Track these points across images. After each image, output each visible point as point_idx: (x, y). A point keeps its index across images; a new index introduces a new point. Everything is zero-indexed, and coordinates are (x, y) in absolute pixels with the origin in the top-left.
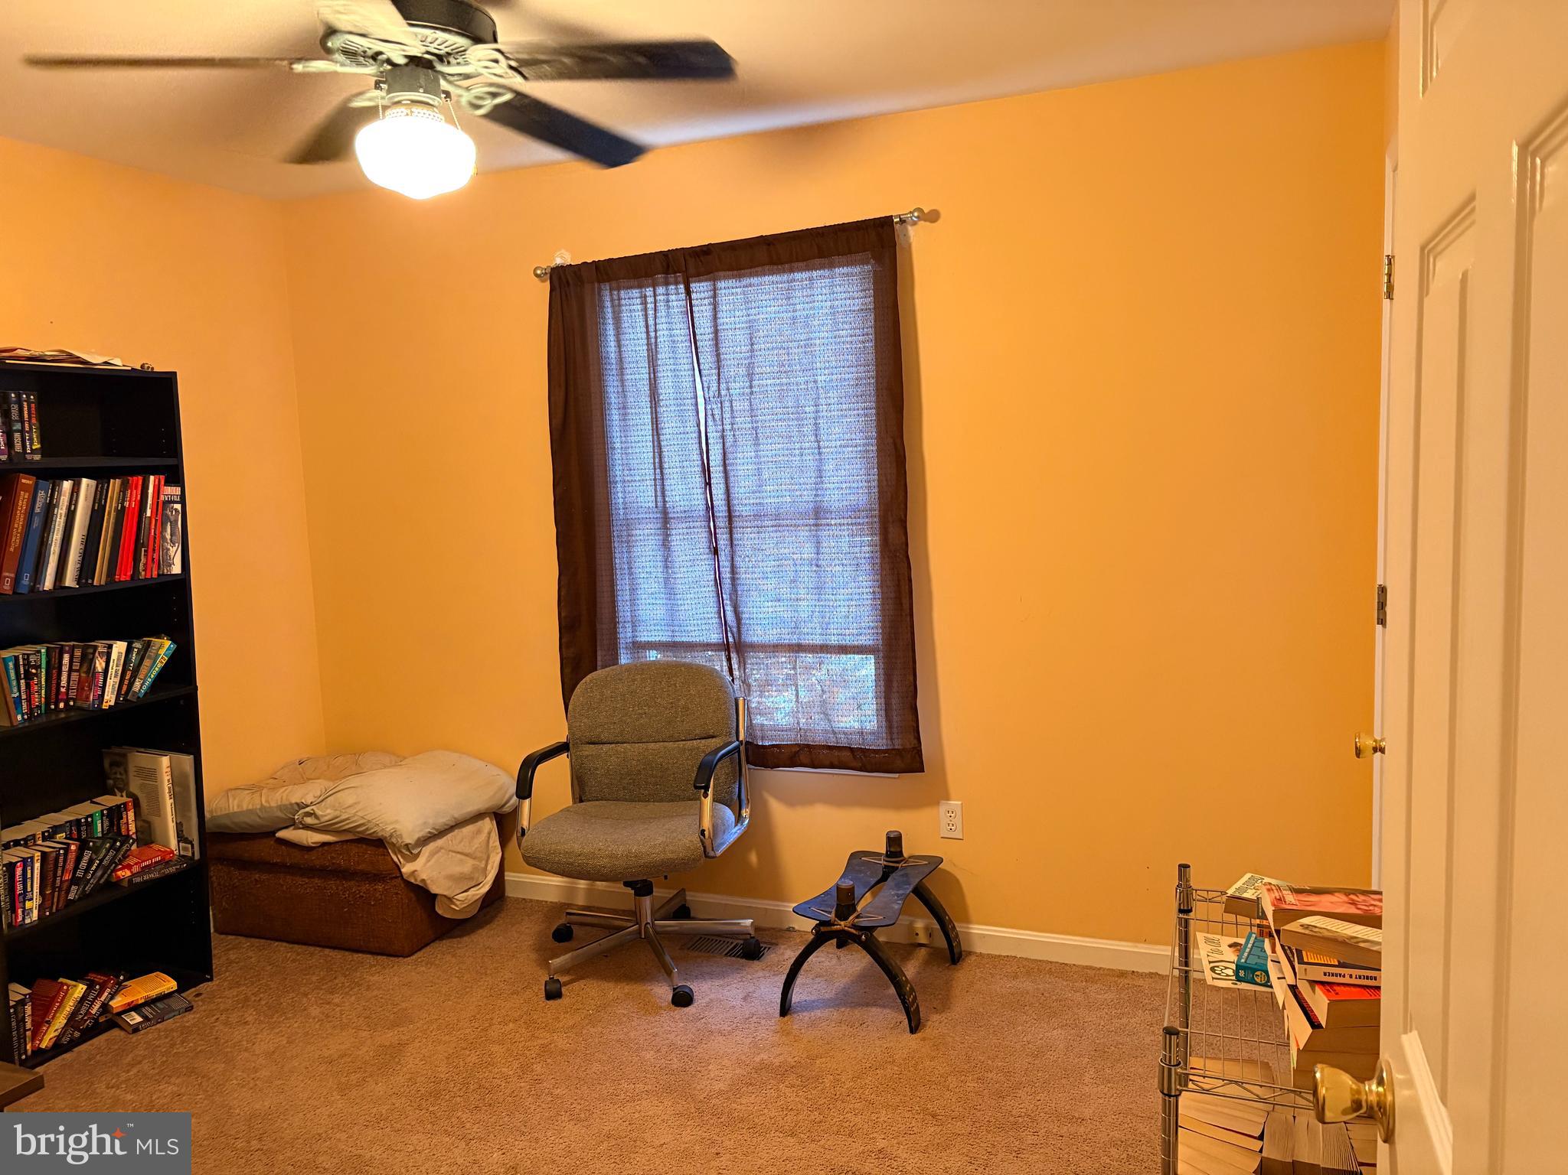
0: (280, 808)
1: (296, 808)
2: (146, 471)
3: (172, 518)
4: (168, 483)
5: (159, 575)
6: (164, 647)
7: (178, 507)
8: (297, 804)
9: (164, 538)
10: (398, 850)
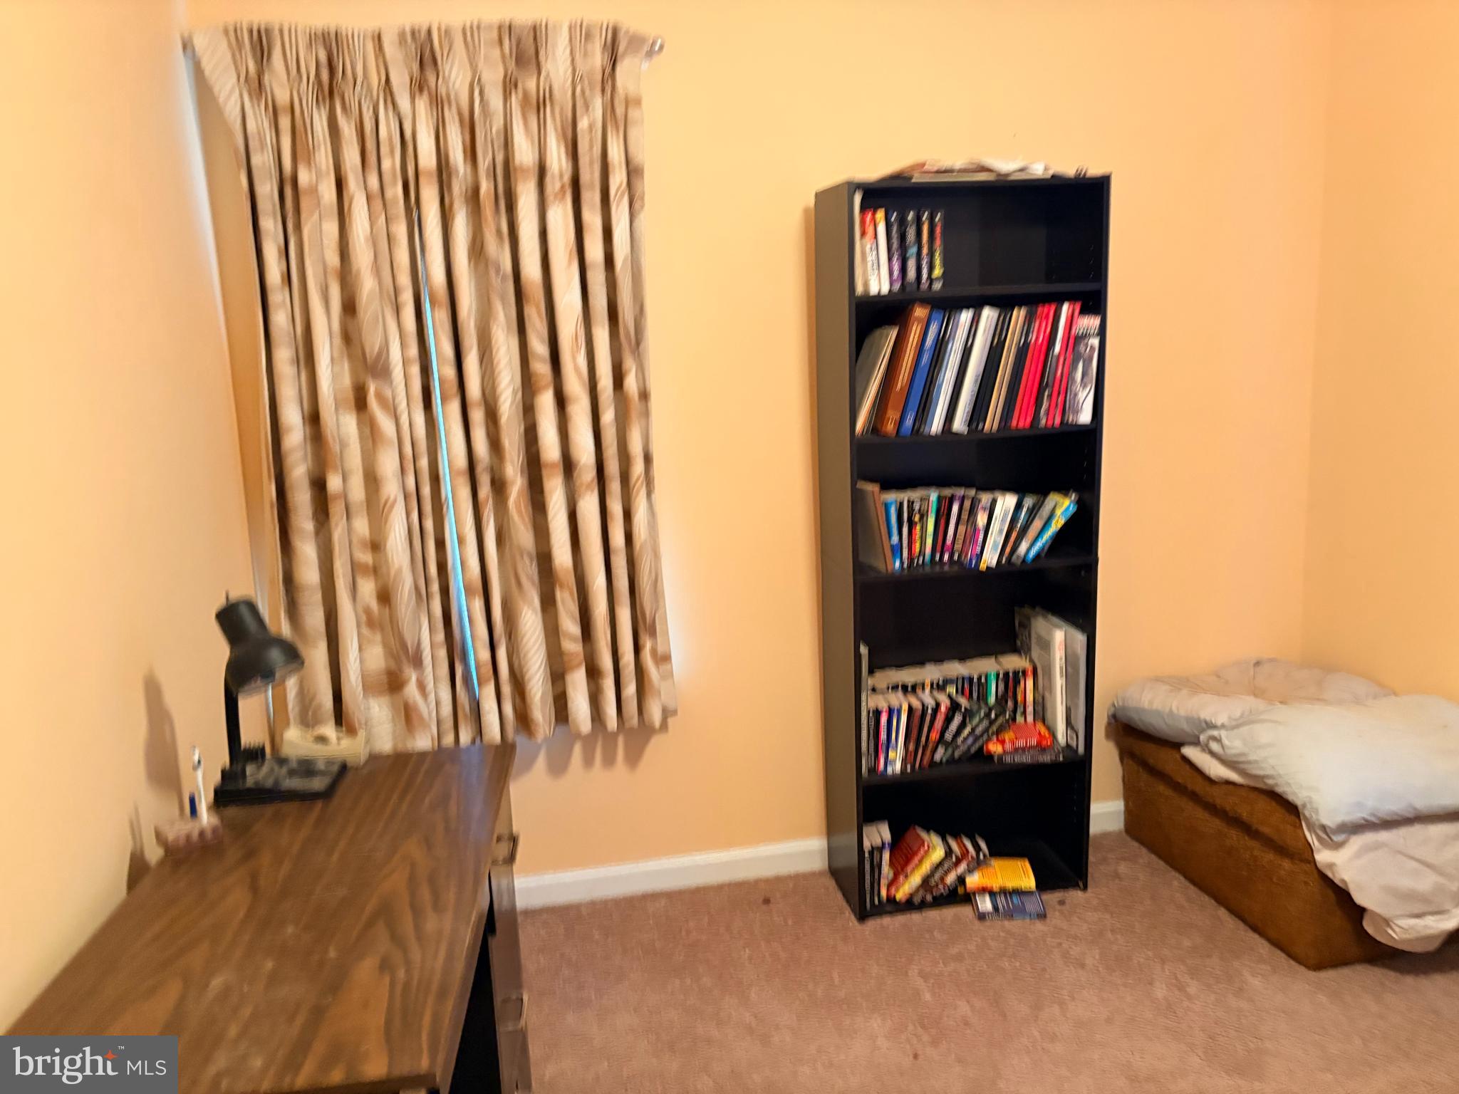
0: (1189, 720)
1: (1204, 725)
2: (1059, 299)
3: (1086, 355)
4: (1085, 311)
5: (1062, 422)
6: (1062, 507)
7: (1095, 342)
8: (1206, 722)
9: (1074, 380)
10: (1311, 827)
